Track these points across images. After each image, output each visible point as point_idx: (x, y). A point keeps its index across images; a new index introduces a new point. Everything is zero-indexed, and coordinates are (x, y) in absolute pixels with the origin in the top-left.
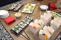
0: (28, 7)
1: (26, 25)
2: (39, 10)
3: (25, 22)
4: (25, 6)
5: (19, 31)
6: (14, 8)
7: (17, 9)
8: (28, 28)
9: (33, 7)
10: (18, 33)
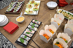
0: (30, 6)
1: (33, 32)
2: (46, 9)
3: (31, 28)
4: (27, 5)
5: (27, 42)
6: (13, 10)
7: (17, 11)
8: (37, 35)
9: (38, 5)
10: (26, 45)
